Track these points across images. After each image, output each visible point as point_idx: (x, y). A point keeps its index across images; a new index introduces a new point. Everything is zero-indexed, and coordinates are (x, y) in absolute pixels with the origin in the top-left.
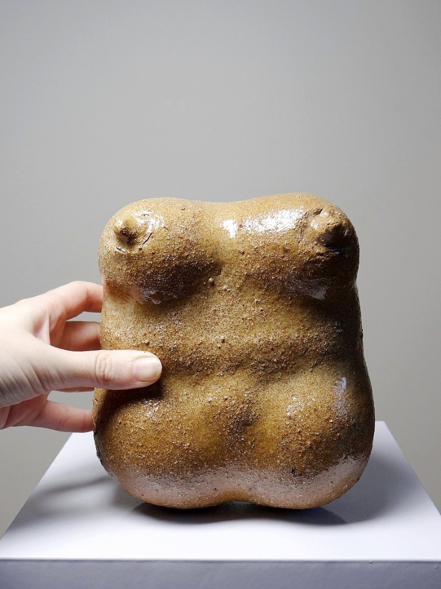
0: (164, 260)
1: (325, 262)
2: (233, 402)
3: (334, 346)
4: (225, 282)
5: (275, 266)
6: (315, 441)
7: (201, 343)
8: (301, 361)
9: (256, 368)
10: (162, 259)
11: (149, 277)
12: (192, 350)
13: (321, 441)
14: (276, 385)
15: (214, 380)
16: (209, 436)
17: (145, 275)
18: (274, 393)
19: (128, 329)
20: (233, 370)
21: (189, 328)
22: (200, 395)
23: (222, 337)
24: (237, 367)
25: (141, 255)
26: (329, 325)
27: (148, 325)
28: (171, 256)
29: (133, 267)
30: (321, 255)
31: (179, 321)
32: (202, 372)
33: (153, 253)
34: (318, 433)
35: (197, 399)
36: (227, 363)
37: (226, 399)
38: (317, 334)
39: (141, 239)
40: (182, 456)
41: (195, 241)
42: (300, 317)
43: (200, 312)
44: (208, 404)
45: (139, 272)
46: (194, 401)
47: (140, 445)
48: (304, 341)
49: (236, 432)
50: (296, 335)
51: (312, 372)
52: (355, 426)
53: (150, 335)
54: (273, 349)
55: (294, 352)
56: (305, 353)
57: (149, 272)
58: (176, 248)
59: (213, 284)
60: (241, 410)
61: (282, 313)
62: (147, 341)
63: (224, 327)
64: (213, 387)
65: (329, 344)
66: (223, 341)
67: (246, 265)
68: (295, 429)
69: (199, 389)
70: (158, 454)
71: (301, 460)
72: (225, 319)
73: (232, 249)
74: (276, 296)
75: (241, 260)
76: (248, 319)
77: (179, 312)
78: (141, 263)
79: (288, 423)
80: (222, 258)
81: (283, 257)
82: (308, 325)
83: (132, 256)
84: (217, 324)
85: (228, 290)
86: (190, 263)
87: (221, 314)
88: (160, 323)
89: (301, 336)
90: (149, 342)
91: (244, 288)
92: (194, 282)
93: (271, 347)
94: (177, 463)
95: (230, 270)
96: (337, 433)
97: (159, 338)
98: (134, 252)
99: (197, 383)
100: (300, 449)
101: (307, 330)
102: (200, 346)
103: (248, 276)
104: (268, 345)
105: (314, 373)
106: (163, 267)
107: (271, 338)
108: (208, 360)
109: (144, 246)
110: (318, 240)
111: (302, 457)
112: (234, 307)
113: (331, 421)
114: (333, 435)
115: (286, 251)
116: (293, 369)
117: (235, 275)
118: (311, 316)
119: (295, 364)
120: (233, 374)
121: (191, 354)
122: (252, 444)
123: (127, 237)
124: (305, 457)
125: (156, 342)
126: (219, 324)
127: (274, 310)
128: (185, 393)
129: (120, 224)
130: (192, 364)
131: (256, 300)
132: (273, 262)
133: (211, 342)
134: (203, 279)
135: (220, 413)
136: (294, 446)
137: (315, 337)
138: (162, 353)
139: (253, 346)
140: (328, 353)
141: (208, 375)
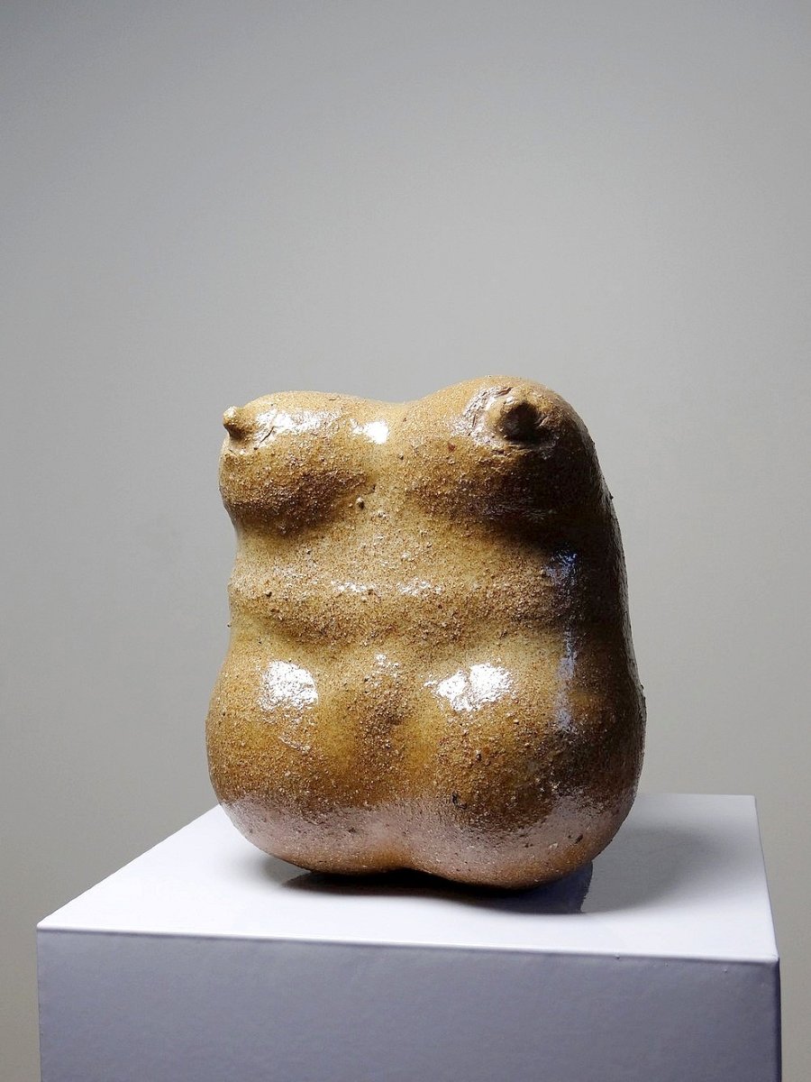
0: (287, 466)
1: (506, 465)
2: (376, 685)
3: (537, 606)
4: (379, 503)
5: (441, 474)
6: (487, 750)
7: (340, 595)
8: (484, 628)
9: (414, 636)
10: (285, 463)
11: (267, 490)
12: (327, 605)
13: (496, 753)
14: (445, 663)
15: (356, 652)
16: (341, 738)
17: (261, 488)
18: (440, 675)
19: (249, 576)
20: (382, 637)
21: (327, 573)
22: (336, 675)
23: (371, 587)
24: (388, 632)
25: (256, 458)
26: (529, 572)
27: (273, 568)
28: (297, 459)
29: (247, 475)
30: (501, 452)
31: (314, 562)
32: (339, 641)
33: (273, 455)
34: (491, 738)
35: (331, 682)
36: (374, 626)
37: (366, 680)
38: (509, 585)
39: (260, 435)
40: (297, 765)
41: (337, 441)
42: (482, 556)
43: (344, 550)
44: (344, 688)
45: (253, 483)
46: (327, 685)
47: (243, 744)
48: (487, 595)
49: (378, 734)
50: (476, 586)
51: (499, 645)
52: (561, 736)
53: (274, 583)
54: (440, 607)
55: (471, 611)
56: (488, 614)
57: (267, 484)
58: (305, 449)
59: (362, 505)
60: (386, 697)
61: (457, 550)
62: (267, 592)
63: (375, 572)
64: (353, 663)
65: (527, 603)
66: (370, 592)
67: (406, 475)
68: (459, 731)
69: (335, 667)
70: (264, 758)
71: (465, 781)
72: (377, 560)
73: (389, 453)
74: (447, 524)
75: (400, 469)
76: (409, 559)
77: (315, 548)
78: (256, 469)
79: (452, 720)
80: (376, 468)
81: (448, 458)
82: (494, 571)
83: (244, 459)
84: (365, 567)
85: (384, 516)
86: (325, 472)
87: (373, 552)
88: (288, 566)
89: (484, 587)
90: (271, 593)
91: (407, 513)
92: (335, 503)
93: (437, 603)
94: (290, 776)
95: (386, 485)
96: (524, 741)
97: (285, 586)
98: (247, 454)
99: (333, 657)
100: (464, 761)
101: (493, 577)
102: (339, 599)
103: (409, 493)
104: (434, 600)
105: (502, 649)
106: (286, 477)
107: (438, 590)
108: (348, 622)
109: (261, 443)
110: (496, 429)
111: (467, 775)
112: (390, 543)
113: (516, 721)
114: (518, 743)
115: (452, 448)
116: (471, 640)
117: (393, 493)
118: (499, 556)
119: (474, 632)
120: (383, 644)
121: (326, 611)
122: (400, 755)
123: (238, 433)
124: (472, 777)
125: (280, 593)
126: (369, 567)
127: (445, 546)
128: (317, 673)
129: (230, 413)
130: (327, 627)
131: (421, 531)
132: (437, 468)
133: (355, 594)
134: (347, 499)
135: (356, 702)
136: (456, 758)
137: (505, 589)
138: (287, 609)
139: (410, 600)
140: (526, 617)
141: (348, 645)
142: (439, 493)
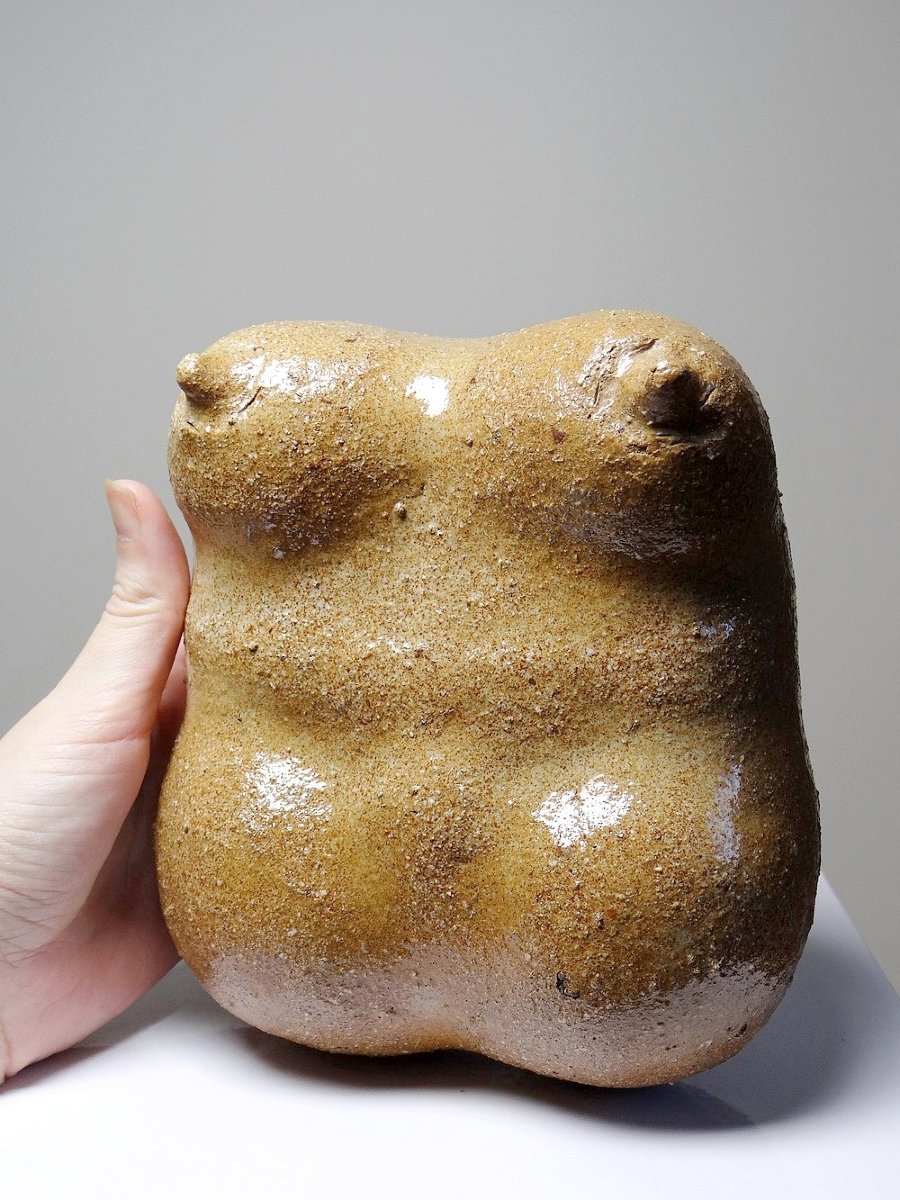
0: (283, 453)
1: (650, 469)
2: (431, 801)
3: (687, 684)
4: (430, 511)
5: (536, 475)
6: (613, 914)
7: (370, 656)
8: (602, 717)
9: (490, 725)
10: (280, 448)
11: (251, 490)
12: (348, 670)
13: (628, 917)
14: (539, 768)
15: (396, 745)
16: (375, 877)
17: (242, 485)
18: (532, 788)
19: (220, 616)
20: (438, 725)
21: (347, 619)
22: (363, 779)
23: (419, 645)
24: (449, 717)
25: (233, 439)
26: (675, 631)
27: (259, 607)
28: (299, 442)
29: (218, 465)
30: (643, 448)
31: (326, 600)
32: (369, 725)
33: (260, 435)
34: (621, 896)
35: (355, 790)
36: (424, 706)
37: (415, 793)
38: (642, 651)
39: (236, 402)
40: (306, 918)
41: (363, 413)
42: (601, 605)
43: (374, 583)
44: (377, 802)
45: (228, 477)
46: (349, 793)
47: (219, 883)
48: (609, 667)
49: (435, 876)
50: (590, 651)
51: (627, 744)
52: (726, 889)
53: (262, 630)
54: (532, 682)
55: (582, 691)
56: (610, 695)
57: (250, 480)
58: (312, 426)
59: (403, 516)
60: (447, 821)
61: (559, 594)
62: (252, 645)
63: (425, 621)
64: (392, 763)
65: (671, 679)
66: (419, 654)
67: (477, 472)
68: (567, 881)
69: (363, 765)
70: (254, 907)
71: (578, 958)
72: (428, 602)
73: (448, 433)
74: (544, 552)
75: (467, 461)
76: (481, 604)
77: (327, 580)
78: (233, 456)
79: (554, 863)
80: (428, 457)
81: (552, 453)
82: (619, 628)
83: (213, 438)
84: (409, 613)
85: (439, 532)
86: (345, 462)
87: (421, 590)
88: (284, 605)
89: (603, 653)
90: (257, 647)
91: (476, 530)
92: (359, 511)
93: (528, 676)
94: (295, 935)
95: (443, 485)
96: (671, 900)
97: (280, 637)
98: (218, 431)
99: (359, 751)
100: (577, 929)
101: (618, 639)
102: (367, 662)
103: (481, 501)
104: (523, 671)
105: (631, 749)
106: (282, 470)
107: (530, 654)
108: (383, 698)
109: (239, 415)
110: (634, 410)
111: (582, 949)
112: (449, 575)
113: (659, 869)
114: (659, 903)
115: (559, 438)
116: (582, 734)
117: (455, 498)
118: (628, 604)
119: (586, 722)
120: (439, 735)
121: (347, 680)
122: (470, 908)
123: (202, 397)
124: (589, 953)
125: (272, 648)
126: (414, 613)
127: (540, 586)
128: (333, 773)
129: (189, 364)
130: (349, 704)
131: (500, 561)
132: (532, 466)
133: (393, 655)
134: (380, 504)
135: (399, 826)
136: (563, 922)
137: (637, 658)
138: (284, 673)
139: (486, 670)
140: (669, 702)
141: (383, 733)
142: (534, 505)
